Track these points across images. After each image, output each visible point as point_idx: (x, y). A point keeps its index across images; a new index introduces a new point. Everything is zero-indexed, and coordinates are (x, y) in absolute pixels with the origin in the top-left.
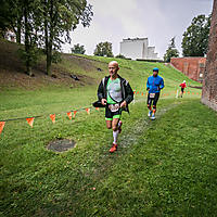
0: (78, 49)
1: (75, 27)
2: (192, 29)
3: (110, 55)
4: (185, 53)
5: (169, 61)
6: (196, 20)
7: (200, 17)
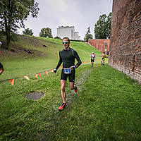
0: (28, 32)
1: (26, 17)
2: (100, 22)
3: (50, 37)
4: (96, 37)
5: (87, 41)
6: (101, 17)
7: (104, 15)
